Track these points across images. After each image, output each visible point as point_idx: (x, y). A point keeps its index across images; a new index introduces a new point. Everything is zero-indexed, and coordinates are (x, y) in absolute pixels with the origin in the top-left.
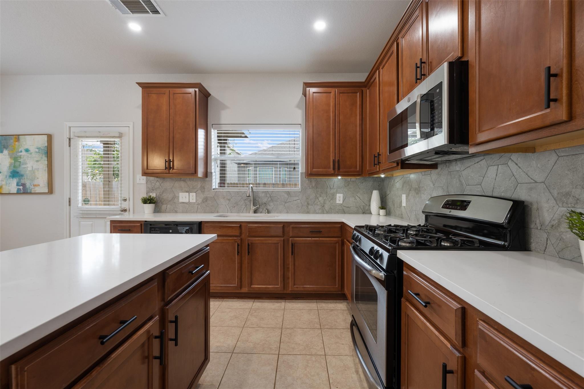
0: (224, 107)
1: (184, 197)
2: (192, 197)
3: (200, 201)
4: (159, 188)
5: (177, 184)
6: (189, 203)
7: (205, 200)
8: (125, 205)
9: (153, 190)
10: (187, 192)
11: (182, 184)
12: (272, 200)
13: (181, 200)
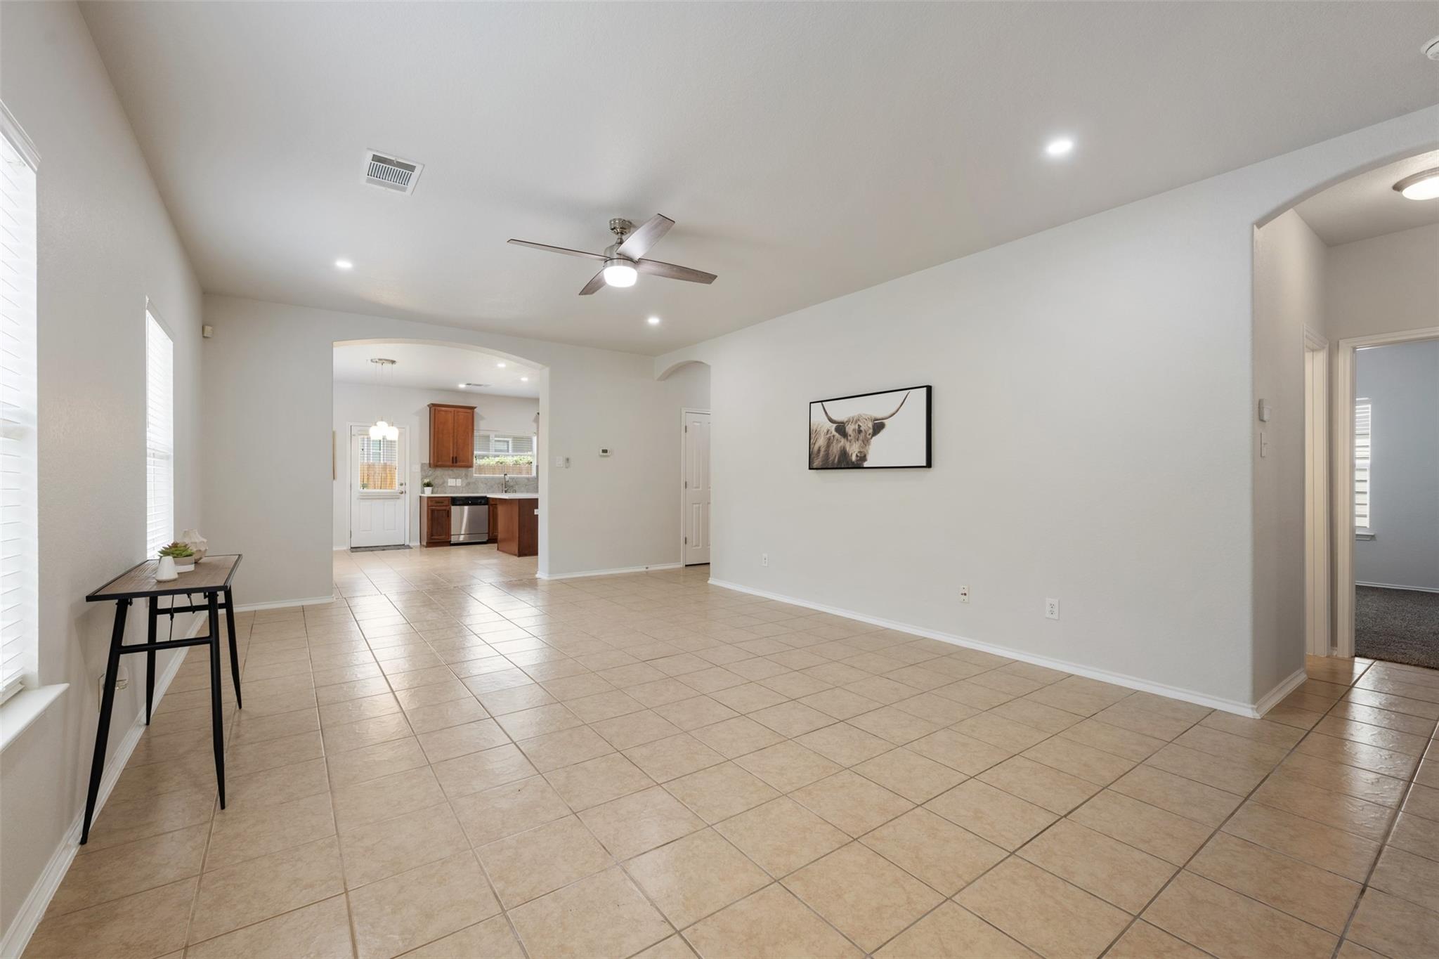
0: (482, 418)
1: (451, 482)
2: (459, 482)
3: (464, 485)
4: (431, 475)
5: (446, 472)
6: (456, 487)
7: (468, 484)
8: (402, 488)
9: (426, 477)
10: (453, 478)
11: (450, 472)
12: (517, 484)
13: (449, 484)
